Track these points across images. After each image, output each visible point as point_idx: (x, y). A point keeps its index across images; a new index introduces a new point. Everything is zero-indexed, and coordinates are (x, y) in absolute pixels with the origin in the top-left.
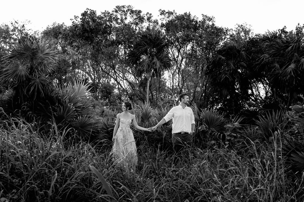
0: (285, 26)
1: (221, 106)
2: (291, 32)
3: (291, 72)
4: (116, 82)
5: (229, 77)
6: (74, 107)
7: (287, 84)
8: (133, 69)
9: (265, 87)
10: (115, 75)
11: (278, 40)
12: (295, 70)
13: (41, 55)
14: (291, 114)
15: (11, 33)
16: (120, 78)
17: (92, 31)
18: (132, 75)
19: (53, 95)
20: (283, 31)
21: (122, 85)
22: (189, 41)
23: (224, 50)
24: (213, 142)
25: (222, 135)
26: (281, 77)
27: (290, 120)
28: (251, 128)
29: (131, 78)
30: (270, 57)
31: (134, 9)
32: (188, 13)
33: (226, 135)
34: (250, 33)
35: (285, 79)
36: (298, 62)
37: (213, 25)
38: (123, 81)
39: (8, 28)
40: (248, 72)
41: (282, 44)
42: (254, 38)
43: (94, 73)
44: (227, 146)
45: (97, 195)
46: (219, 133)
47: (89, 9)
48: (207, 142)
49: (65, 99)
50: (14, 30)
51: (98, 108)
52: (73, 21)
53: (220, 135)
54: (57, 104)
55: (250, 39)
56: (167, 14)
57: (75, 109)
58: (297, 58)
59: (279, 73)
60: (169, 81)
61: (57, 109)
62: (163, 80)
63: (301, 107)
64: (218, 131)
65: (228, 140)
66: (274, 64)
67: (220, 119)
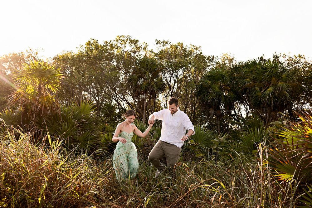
0: (264, 55)
1: (208, 125)
2: (269, 60)
3: (269, 94)
4: (117, 103)
5: (215, 99)
6: (78, 123)
7: (266, 105)
8: (132, 91)
9: (246, 108)
10: (116, 97)
11: (258, 67)
12: (273, 93)
13: (49, 76)
14: (271, 130)
15: (26, 59)
16: (121, 99)
17: (95, 58)
18: (131, 96)
19: (58, 111)
20: (262, 59)
21: (122, 106)
22: (181, 67)
23: (211, 76)
24: (201, 155)
25: (209, 149)
26: (260, 99)
27: (270, 135)
28: (235, 142)
29: (130, 99)
30: (251, 81)
31: (132, 39)
32: (181, 43)
33: (213, 149)
34: (234, 61)
35: (264, 100)
36: (275, 85)
37: (201, 53)
38: (123, 102)
39: (23, 55)
40: (231, 94)
41: (262, 70)
42: (236, 65)
43: (98, 95)
44: (214, 158)
45: (90, 203)
46: (207, 148)
47: (93, 39)
48: (196, 154)
49: (70, 115)
50: (28, 57)
51: (100, 125)
52: (79, 49)
53: (207, 149)
54: (61, 120)
55: (233, 66)
56: (162, 43)
57: (78, 125)
58: (274, 82)
59: (258, 96)
60: (163, 102)
61: (62, 124)
62: (158, 101)
63: (281, 123)
64: (206, 146)
65: (215, 153)
66: (255, 88)
67: (207, 135)
